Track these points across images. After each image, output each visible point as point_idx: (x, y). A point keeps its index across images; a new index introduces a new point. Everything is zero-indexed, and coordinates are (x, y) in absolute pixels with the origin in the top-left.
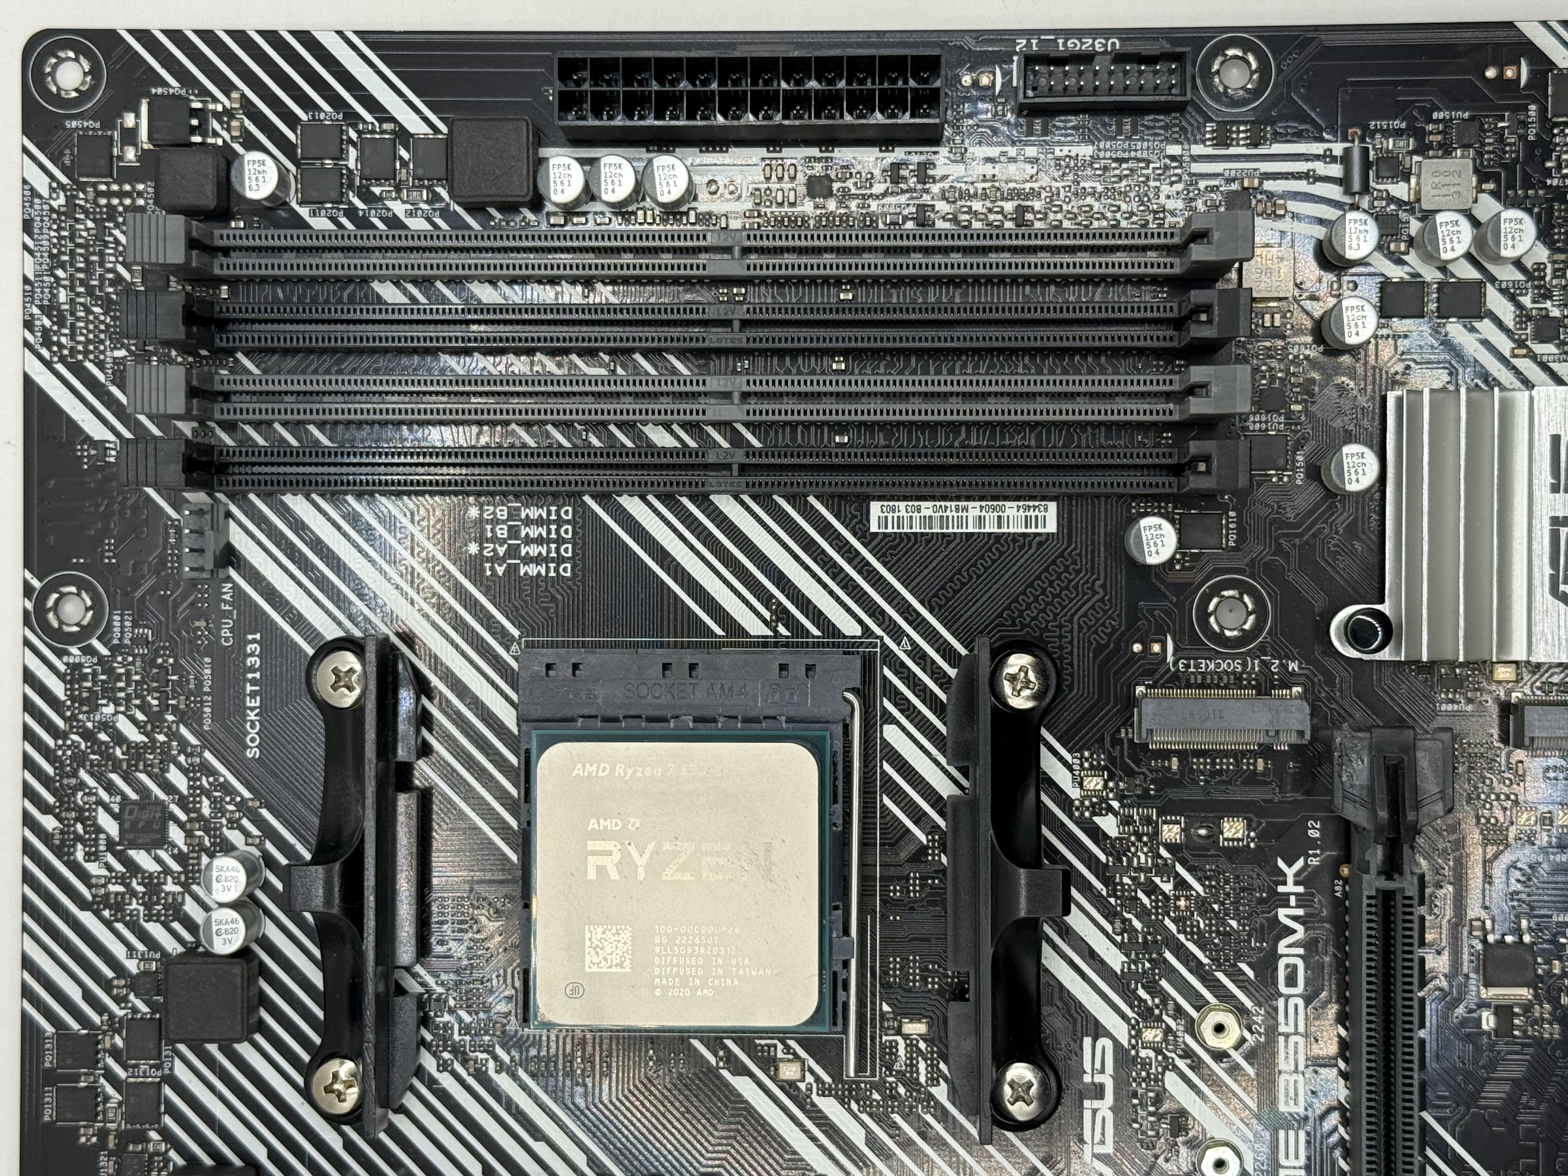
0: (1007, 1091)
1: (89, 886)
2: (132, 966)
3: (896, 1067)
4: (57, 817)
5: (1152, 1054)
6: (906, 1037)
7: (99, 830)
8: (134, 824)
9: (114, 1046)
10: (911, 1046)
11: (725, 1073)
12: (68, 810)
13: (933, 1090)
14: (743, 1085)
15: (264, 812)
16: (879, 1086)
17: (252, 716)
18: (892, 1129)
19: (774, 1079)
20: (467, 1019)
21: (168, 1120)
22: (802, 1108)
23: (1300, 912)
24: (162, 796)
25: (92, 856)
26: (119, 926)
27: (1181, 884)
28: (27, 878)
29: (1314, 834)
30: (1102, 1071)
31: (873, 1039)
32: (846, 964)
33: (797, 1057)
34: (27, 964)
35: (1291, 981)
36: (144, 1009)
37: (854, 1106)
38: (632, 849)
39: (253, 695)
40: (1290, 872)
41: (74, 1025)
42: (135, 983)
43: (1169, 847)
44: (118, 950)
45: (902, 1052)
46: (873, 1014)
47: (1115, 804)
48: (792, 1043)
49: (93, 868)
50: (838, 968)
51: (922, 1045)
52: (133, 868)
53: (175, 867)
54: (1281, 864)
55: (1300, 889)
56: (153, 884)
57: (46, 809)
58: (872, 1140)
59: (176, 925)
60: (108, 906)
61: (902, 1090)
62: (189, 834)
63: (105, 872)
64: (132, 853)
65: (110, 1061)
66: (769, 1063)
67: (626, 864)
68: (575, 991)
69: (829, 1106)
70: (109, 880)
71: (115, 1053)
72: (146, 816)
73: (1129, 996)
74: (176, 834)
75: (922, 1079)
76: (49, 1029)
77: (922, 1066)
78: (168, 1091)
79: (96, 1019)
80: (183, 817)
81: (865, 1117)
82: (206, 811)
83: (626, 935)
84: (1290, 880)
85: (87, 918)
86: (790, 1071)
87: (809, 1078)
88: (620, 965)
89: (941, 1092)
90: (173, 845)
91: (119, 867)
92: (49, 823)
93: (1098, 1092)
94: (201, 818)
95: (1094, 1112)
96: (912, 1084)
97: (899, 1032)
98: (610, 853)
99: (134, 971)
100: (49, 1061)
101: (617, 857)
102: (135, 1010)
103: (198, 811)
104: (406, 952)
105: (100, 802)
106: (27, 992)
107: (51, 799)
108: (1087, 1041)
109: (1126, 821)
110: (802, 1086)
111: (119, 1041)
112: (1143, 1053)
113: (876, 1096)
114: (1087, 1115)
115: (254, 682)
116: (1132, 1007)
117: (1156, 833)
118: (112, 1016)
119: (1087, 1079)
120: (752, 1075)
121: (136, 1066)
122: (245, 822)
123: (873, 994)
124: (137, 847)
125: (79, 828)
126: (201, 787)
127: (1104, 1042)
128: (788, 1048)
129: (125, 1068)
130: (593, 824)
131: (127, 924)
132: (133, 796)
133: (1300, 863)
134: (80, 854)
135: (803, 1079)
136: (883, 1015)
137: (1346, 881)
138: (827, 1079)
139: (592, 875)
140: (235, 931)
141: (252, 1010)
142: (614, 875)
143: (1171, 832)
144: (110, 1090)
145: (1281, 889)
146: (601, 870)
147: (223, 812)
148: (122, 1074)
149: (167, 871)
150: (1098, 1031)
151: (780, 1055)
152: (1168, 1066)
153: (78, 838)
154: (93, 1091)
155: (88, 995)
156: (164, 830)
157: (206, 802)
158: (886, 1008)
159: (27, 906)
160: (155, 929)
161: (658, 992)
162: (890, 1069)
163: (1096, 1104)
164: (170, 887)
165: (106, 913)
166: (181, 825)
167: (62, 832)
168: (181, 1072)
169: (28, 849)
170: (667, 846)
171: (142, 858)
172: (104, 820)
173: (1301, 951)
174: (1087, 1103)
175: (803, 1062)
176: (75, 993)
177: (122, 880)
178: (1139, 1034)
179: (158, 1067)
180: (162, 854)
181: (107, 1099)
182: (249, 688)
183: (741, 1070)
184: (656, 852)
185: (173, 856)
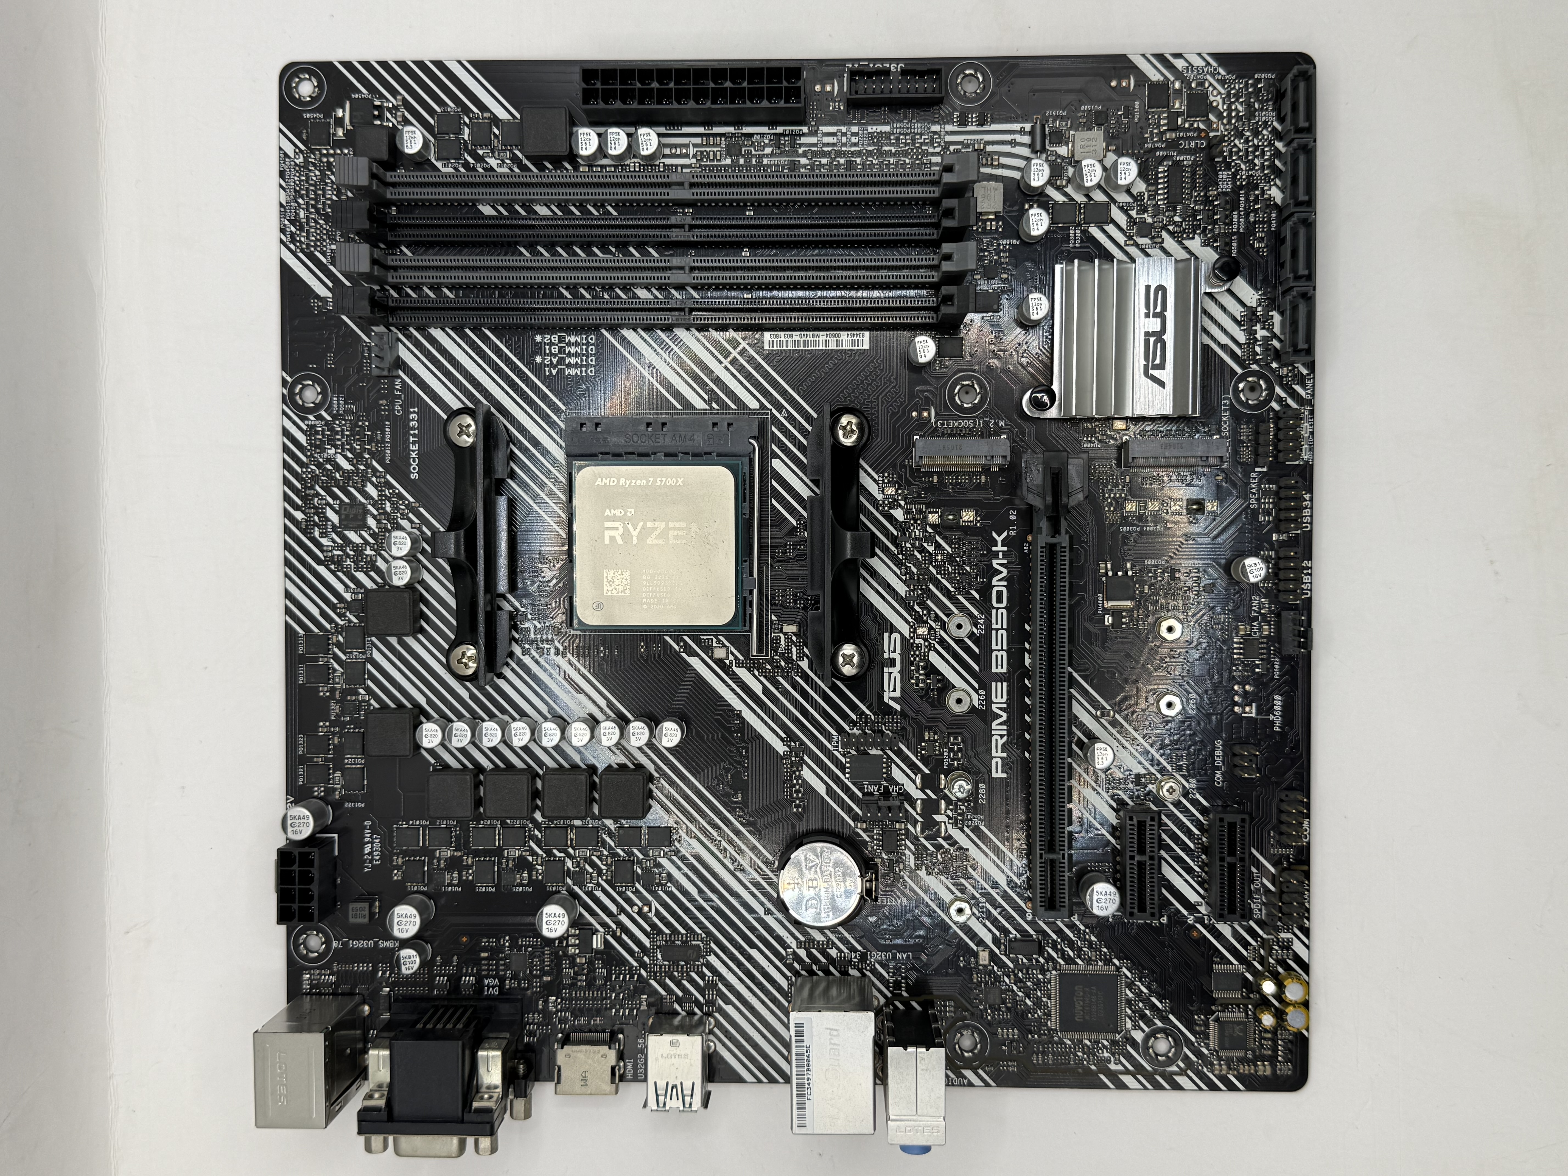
0: (841, 660)
1: (322, 551)
2: (348, 596)
3: (780, 650)
4: (303, 512)
5: (922, 642)
6: (785, 634)
7: (328, 519)
8: (347, 516)
9: (338, 641)
10: (788, 639)
11: (684, 655)
12: (310, 508)
13: (800, 663)
14: (694, 661)
15: (422, 510)
16: (771, 661)
17: (414, 455)
18: (776, 684)
19: (711, 658)
20: (539, 626)
21: (369, 683)
22: (727, 674)
23: (1005, 561)
24: (363, 500)
25: (323, 534)
26: (340, 574)
27: (938, 546)
28: (287, 547)
29: (1013, 518)
30: (894, 651)
31: (767, 635)
32: (751, 592)
33: (724, 646)
34: (288, 595)
35: (1000, 600)
36: (355, 621)
37: (756, 673)
38: (630, 526)
39: (414, 443)
40: (999, 539)
41: (316, 630)
42: (349, 606)
43: (932, 526)
44: (340, 588)
45: (783, 642)
46: (767, 621)
47: (902, 503)
48: (721, 638)
49: (324, 541)
50: (746, 594)
51: (794, 638)
52: (347, 541)
53: (372, 541)
54: (994, 534)
55: (1005, 549)
56: (359, 551)
57: (297, 508)
58: (766, 691)
59: (372, 574)
60: (333, 563)
61: (783, 663)
62: (379, 522)
63: (331, 544)
64: (346, 532)
65: (336, 650)
66: (708, 649)
67: (626, 535)
68: (599, 606)
69: (742, 673)
70: (333, 548)
71: (338, 645)
72: (354, 511)
73: (910, 610)
74: (371, 522)
75: (794, 657)
76: (301, 632)
77: (794, 649)
78: (369, 666)
79: (328, 626)
80: (376, 513)
81: (762, 678)
82: (388, 509)
83: (627, 575)
84: (999, 544)
85: (321, 570)
86: (720, 653)
87: (731, 657)
88: (624, 591)
89: (804, 664)
90: (369, 528)
91: (339, 541)
92: (299, 515)
93: (892, 663)
94: (386, 513)
95: (890, 674)
96: (789, 660)
97: (781, 631)
98: (617, 529)
99: (349, 599)
100: (301, 650)
101: (621, 530)
102: (350, 621)
103: (384, 509)
104: (502, 586)
105: (328, 504)
106: (288, 611)
107: (300, 502)
108: (886, 635)
109: (908, 512)
110: (727, 662)
111: (341, 639)
112: (917, 641)
113: (768, 667)
114: (886, 676)
115: (414, 435)
116: (911, 615)
117: (925, 518)
118: (337, 624)
119: (886, 656)
120: (698, 655)
121: (351, 653)
122: (411, 515)
123: (767, 610)
124: (349, 529)
125: (316, 518)
126: (385, 495)
127: (896, 635)
128: (719, 641)
129: (345, 654)
130: (607, 512)
131: (344, 573)
132: (347, 500)
133: (1005, 534)
134: (317, 534)
135: (728, 658)
136: (772, 621)
137: (1030, 544)
138: (741, 658)
139: (607, 541)
140: (405, 572)
141: (416, 620)
142: (620, 541)
143: (933, 518)
144: (336, 666)
145: (994, 549)
146: (612, 538)
147: (398, 509)
148: (343, 657)
149: (367, 542)
150: (892, 629)
151: (715, 645)
152: (930, 647)
153: (316, 524)
154: (327, 667)
155: (323, 613)
156: (364, 520)
157: (388, 504)
158: (774, 618)
159: (287, 563)
160: (360, 576)
161: (645, 607)
162: (776, 651)
163: (891, 670)
164: (369, 552)
165: (332, 567)
166: (374, 517)
167: (306, 521)
168: (377, 656)
169: (287, 530)
170: (649, 525)
171: (352, 536)
172: (330, 514)
173: (1005, 583)
174: (886, 669)
175: (728, 648)
176: (315, 612)
177: (341, 548)
178: (915, 632)
179: (363, 653)
180: (363, 533)
181: (335, 670)
182: (411, 439)
183: (693, 653)
184: (643, 528)
185: (370, 535)
